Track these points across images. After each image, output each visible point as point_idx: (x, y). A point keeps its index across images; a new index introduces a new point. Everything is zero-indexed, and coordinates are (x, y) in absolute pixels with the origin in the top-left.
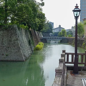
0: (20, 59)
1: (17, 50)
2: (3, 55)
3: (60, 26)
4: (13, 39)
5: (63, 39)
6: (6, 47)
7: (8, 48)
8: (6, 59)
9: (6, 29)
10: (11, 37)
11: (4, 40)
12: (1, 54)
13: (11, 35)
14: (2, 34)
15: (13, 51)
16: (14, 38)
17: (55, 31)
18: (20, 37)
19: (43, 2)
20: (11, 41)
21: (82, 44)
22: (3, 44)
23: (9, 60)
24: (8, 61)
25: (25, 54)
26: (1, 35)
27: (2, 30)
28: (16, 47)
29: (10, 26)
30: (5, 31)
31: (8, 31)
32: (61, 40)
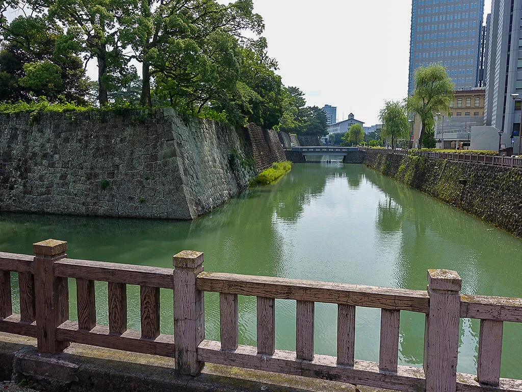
0: (179, 215)
1: (172, 187)
2: (131, 199)
3: (351, 115)
4: (161, 153)
5: (350, 152)
6: (141, 177)
7: (147, 179)
8: (141, 212)
9: (142, 122)
10: (155, 147)
11: (136, 155)
12: (127, 196)
13: (157, 139)
14: (130, 135)
15: (160, 187)
16: (165, 150)
17: (337, 130)
18: (188, 147)
19: (262, 35)
20: (154, 158)
21: (397, 167)
22: (133, 168)
23: (148, 215)
24: (143, 219)
25: (201, 198)
26: (127, 139)
27: (132, 124)
28: (169, 178)
29: (154, 112)
30: (138, 129)
31: (148, 127)
32: (345, 154)
